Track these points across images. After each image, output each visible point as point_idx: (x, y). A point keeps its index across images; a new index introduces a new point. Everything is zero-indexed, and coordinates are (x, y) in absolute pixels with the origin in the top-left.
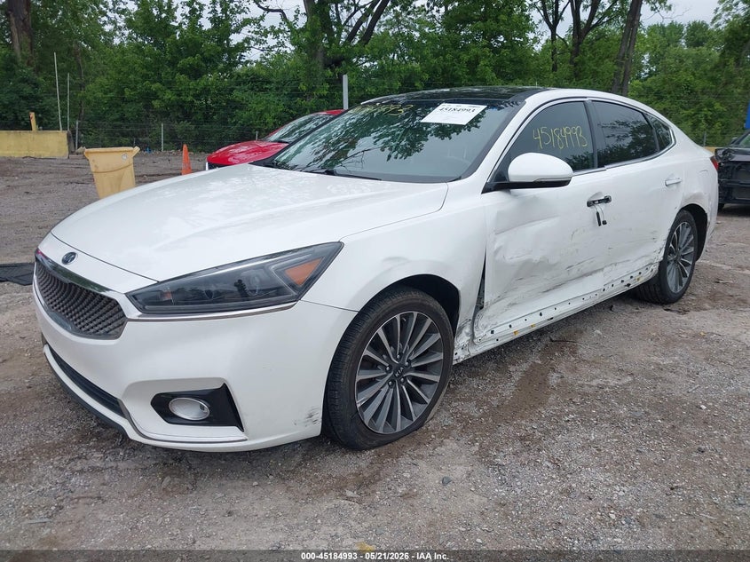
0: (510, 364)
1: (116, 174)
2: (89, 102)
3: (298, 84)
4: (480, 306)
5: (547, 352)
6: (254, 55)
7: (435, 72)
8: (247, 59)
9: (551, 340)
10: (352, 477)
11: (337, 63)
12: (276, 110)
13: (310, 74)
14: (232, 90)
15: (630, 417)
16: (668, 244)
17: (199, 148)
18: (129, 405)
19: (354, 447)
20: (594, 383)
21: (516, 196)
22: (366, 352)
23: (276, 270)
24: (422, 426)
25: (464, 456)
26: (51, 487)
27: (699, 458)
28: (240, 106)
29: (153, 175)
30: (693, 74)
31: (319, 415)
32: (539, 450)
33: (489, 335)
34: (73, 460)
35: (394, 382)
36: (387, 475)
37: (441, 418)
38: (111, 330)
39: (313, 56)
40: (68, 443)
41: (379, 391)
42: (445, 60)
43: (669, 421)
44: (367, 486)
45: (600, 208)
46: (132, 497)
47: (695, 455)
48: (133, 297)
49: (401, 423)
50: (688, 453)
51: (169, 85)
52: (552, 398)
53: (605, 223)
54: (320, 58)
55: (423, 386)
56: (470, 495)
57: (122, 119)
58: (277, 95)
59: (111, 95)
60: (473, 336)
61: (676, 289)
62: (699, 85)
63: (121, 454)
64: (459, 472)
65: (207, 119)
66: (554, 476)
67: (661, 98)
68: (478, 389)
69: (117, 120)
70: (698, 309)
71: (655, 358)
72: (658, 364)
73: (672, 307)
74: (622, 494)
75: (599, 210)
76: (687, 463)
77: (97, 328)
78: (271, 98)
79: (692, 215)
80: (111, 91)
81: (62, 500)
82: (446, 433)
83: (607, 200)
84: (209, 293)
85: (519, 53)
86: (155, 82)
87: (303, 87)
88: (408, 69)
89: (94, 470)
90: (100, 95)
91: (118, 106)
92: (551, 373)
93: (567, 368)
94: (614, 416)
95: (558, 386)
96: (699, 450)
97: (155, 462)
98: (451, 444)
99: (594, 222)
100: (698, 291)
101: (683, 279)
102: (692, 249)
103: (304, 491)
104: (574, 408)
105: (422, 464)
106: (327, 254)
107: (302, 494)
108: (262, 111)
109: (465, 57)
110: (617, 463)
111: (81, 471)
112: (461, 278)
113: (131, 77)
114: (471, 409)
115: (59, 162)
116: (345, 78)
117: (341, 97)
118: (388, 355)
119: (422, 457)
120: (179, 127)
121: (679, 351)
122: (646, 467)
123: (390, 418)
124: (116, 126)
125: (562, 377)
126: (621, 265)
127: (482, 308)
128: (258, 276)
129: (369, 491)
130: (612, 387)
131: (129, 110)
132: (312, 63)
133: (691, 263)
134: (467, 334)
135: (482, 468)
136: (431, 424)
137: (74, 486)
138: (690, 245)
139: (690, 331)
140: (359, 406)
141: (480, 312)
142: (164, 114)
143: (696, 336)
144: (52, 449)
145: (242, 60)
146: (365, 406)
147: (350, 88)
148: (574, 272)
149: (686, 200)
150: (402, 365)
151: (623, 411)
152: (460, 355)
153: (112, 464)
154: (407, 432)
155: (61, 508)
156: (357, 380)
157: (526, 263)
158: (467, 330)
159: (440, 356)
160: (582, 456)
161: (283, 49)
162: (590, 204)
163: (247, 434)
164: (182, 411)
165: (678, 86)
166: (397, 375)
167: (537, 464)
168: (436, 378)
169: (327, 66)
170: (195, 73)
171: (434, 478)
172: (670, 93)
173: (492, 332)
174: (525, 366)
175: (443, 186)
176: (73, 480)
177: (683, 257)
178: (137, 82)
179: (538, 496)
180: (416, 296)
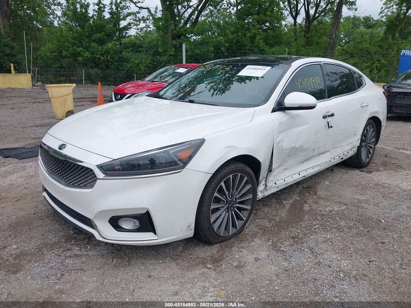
0: (283, 200)
1: (63, 98)
2: (42, 58)
3: (158, 48)
4: (270, 170)
5: (301, 194)
6: (132, 32)
7: (232, 42)
8: (129, 34)
9: (303, 188)
10: (209, 258)
11: (179, 37)
12: (146, 63)
13: (164, 43)
14: (122, 52)
15: (346, 227)
16: (362, 137)
17: (104, 83)
18: (97, 222)
19: (208, 243)
20: (327, 209)
21: (288, 114)
22: (216, 194)
23: (173, 153)
24: (242, 232)
25: (264, 247)
26: (56, 265)
27: (382, 247)
28: (126, 60)
29: (80, 98)
30: (370, 44)
31: (193, 226)
32: (302, 243)
33: (274, 185)
34: (64, 251)
35: (228, 209)
36: (227, 257)
37: (251, 228)
38: (87, 184)
39: (166, 33)
40: (61, 242)
41: (221, 214)
42: (237, 36)
43: (366, 228)
44: (217, 262)
45: (329, 119)
46: (99, 269)
47: (380, 245)
48: (100, 167)
49: (232, 231)
50: (377, 244)
51: (87, 48)
52: (306, 217)
53: (331, 127)
54: (170, 35)
55: (242, 211)
56: (270, 266)
57: (61, 67)
58: (146, 54)
59: (55, 54)
60: (266, 186)
61: (366, 160)
62: (373, 49)
63: (89, 248)
64: (263, 254)
65: (107, 67)
66: (311, 256)
67: (352, 57)
68: (268, 213)
69: (58, 68)
70: (377, 171)
71: (357, 196)
72: (359, 199)
73: (364, 170)
74: (345, 264)
75: (329, 120)
76: (376, 249)
77: (79, 183)
78: (143, 56)
79: (374, 122)
80: (54, 52)
81: (63, 271)
82: (254, 236)
83: (332, 115)
84: (139, 165)
85: (277, 32)
86: (79, 47)
87: (160, 50)
88: (217, 41)
89: (76, 256)
90: (49, 54)
91: (59, 60)
92: (305, 205)
93: (313, 202)
94: (338, 226)
95: (309, 211)
96: (382, 242)
97: (107, 252)
98: (258, 241)
99: (326, 126)
100: (377, 161)
101: (369, 155)
102: (374, 140)
103: (186, 265)
104: (318, 222)
105: (244, 251)
106: (198, 145)
107: (185, 266)
108: (138, 63)
109: (249, 35)
110: (342, 249)
111: (70, 257)
112: (262, 156)
113: (66, 44)
114: (266, 223)
115: (27, 91)
116: (184, 45)
117: (182, 56)
118: (226, 196)
119: (243, 248)
120: (93, 71)
121: (369, 192)
122: (356, 251)
123: (226, 228)
124: (57, 71)
125: (311, 206)
126: (339, 149)
127: (271, 171)
128: (164, 156)
129: (219, 265)
130: (336, 211)
131: (66, 62)
132: (165, 37)
133: (373, 147)
134: (263, 185)
135: (274, 253)
136: (246, 231)
137: (68, 264)
138: (373, 137)
139: (374, 182)
140: (212, 221)
141: (270, 173)
142: (85, 65)
143: (377, 185)
144: (53, 246)
145: (127, 35)
146: (214, 222)
147: (187, 51)
148: (316, 152)
149: (371, 114)
150: (232, 201)
151: (343, 223)
152: (260, 195)
153: (85, 253)
154: (234, 235)
155: (63, 275)
156: (211, 209)
157: (293, 148)
158: (263, 182)
159: (250, 196)
160: (324, 246)
161: (149, 29)
162: (324, 117)
163: (158, 237)
164: (125, 225)
165: (362, 50)
166: (230, 206)
167: (302, 251)
168: (249, 207)
169: (173, 38)
170: (102, 42)
171: (250, 258)
172: (357, 54)
173: (276, 184)
174: (291, 201)
175: (252, 109)
176: (67, 261)
177: (369, 143)
178: (69, 47)
179: (304, 266)
180: (240, 166)
